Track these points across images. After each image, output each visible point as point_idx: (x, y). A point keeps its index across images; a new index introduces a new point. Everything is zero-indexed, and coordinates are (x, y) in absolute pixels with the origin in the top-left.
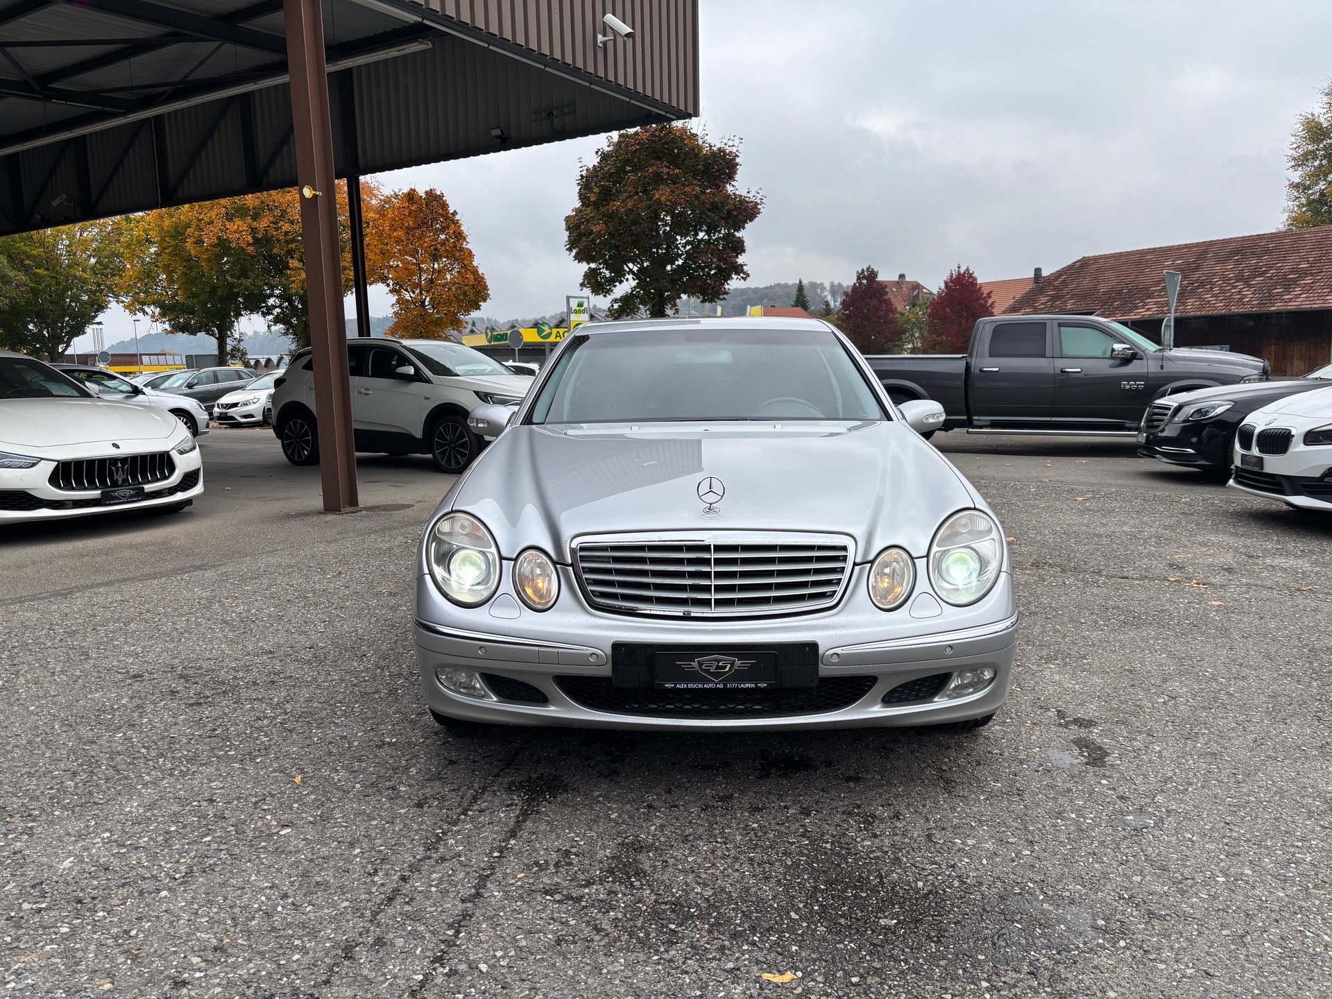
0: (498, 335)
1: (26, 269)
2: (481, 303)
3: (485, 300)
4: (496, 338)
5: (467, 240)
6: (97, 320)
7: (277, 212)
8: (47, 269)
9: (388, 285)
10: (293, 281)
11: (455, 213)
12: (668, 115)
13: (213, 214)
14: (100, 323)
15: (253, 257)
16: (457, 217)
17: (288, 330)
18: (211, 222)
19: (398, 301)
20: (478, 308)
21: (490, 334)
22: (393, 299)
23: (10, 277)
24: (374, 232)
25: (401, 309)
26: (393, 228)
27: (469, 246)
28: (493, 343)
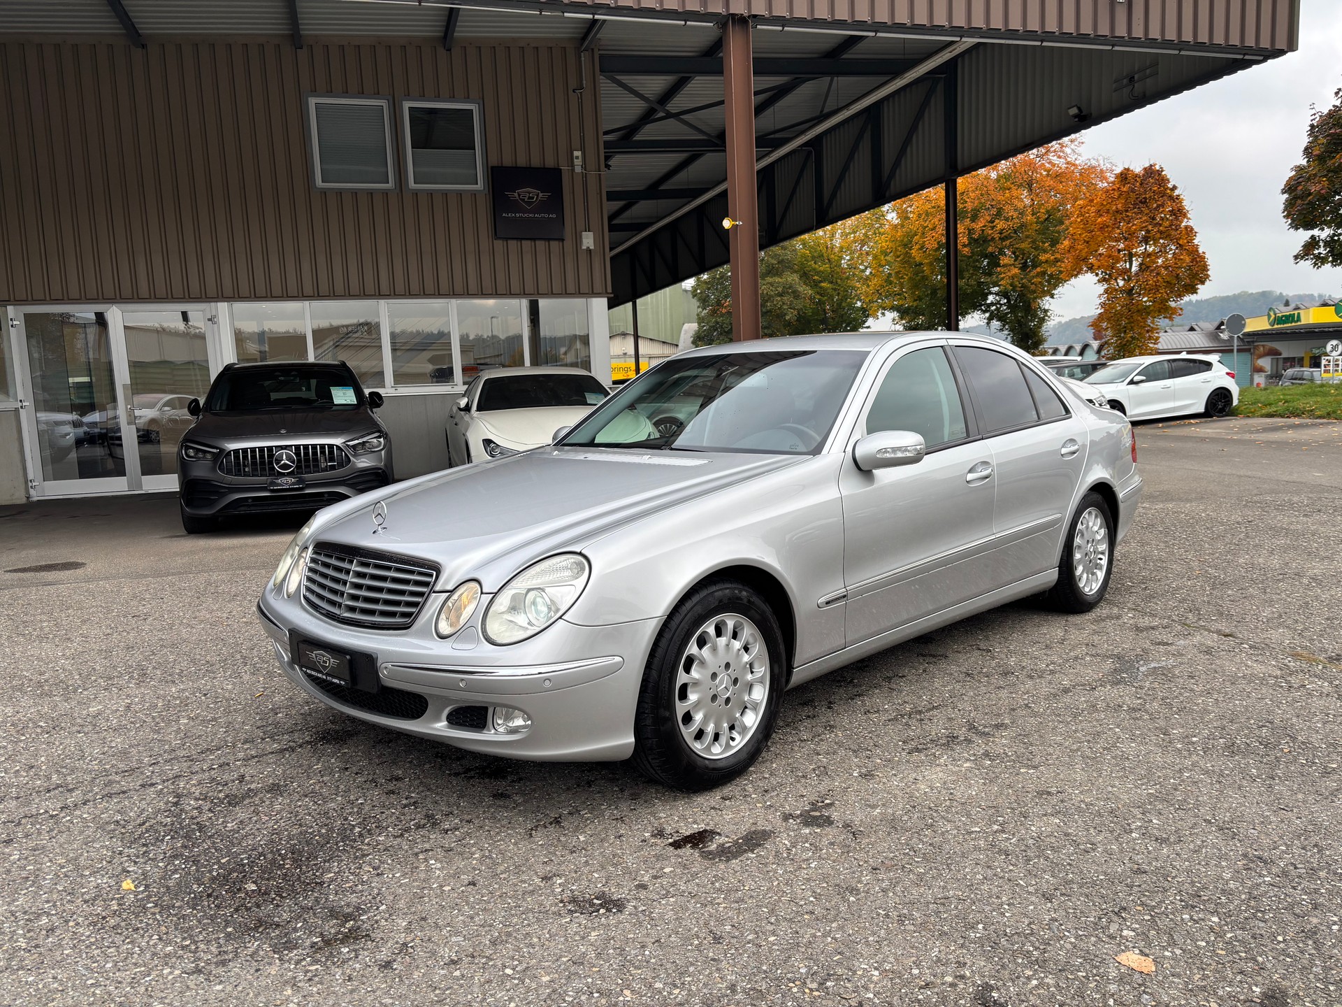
0: (1283, 316)
1: (815, 285)
2: (1199, 286)
3: (1203, 283)
4: (1279, 320)
5: (1189, 216)
6: (867, 324)
7: (994, 211)
8: (832, 283)
9: (1097, 275)
10: (1003, 279)
11: (1175, 188)
12: (1247, 57)
13: (936, 220)
14: (868, 327)
15: (969, 257)
16: (1176, 192)
17: (1004, 326)
18: (934, 229)
19: (1106, 291)
20: (1194, 291)
21: (1273, 316)
22: (1101, 288)
23: (800, 292)
24: (1079, 220)
25: (1108, 300)
26: (1099, 213)
27: (1191, 223)
28: (1276, 326)
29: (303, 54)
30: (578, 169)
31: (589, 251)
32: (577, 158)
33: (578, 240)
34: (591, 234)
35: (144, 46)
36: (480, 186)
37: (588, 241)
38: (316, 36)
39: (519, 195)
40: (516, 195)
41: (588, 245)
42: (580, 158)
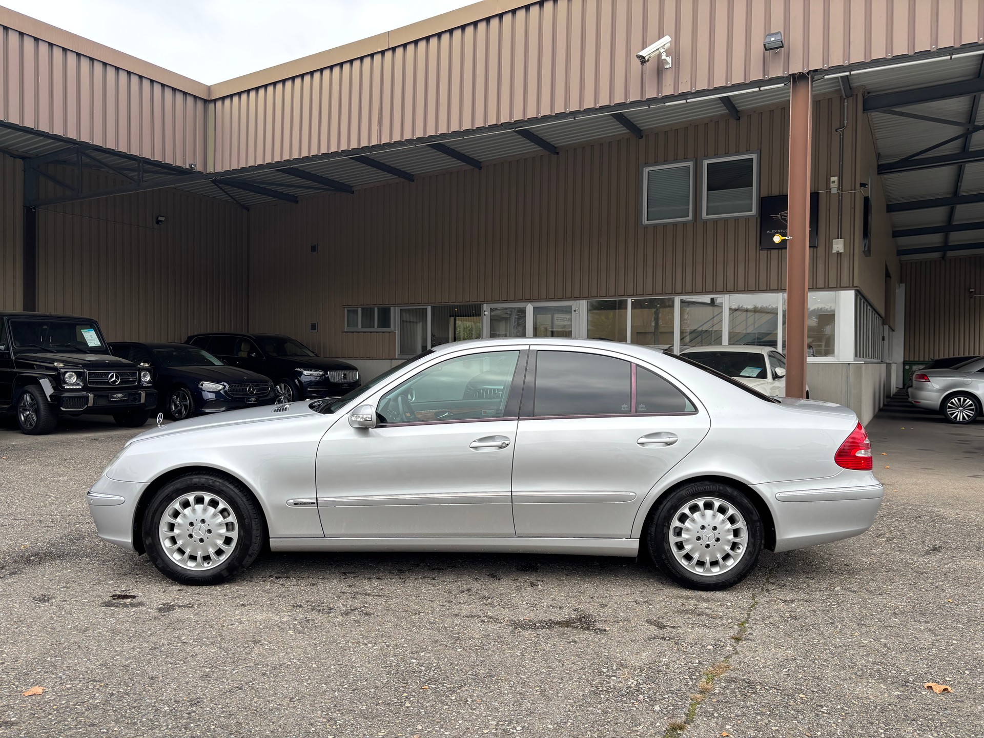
29: (642, 141)
30: (834, 191)
31: (838, 253)
32: (834, 182)
33: (829, 246)
34: (841, 241)
35: (558, 153)
36: (754, 212)
37: (837, 246)
38: (652, 128)
39: (781, 216)
40: (779, 216)
41: (838, 250)
42: (836, 183)
